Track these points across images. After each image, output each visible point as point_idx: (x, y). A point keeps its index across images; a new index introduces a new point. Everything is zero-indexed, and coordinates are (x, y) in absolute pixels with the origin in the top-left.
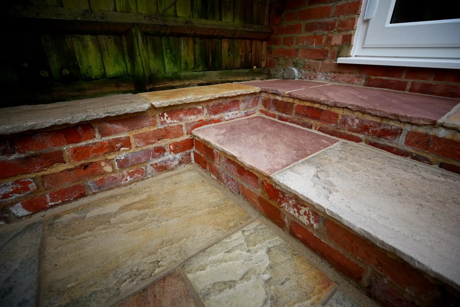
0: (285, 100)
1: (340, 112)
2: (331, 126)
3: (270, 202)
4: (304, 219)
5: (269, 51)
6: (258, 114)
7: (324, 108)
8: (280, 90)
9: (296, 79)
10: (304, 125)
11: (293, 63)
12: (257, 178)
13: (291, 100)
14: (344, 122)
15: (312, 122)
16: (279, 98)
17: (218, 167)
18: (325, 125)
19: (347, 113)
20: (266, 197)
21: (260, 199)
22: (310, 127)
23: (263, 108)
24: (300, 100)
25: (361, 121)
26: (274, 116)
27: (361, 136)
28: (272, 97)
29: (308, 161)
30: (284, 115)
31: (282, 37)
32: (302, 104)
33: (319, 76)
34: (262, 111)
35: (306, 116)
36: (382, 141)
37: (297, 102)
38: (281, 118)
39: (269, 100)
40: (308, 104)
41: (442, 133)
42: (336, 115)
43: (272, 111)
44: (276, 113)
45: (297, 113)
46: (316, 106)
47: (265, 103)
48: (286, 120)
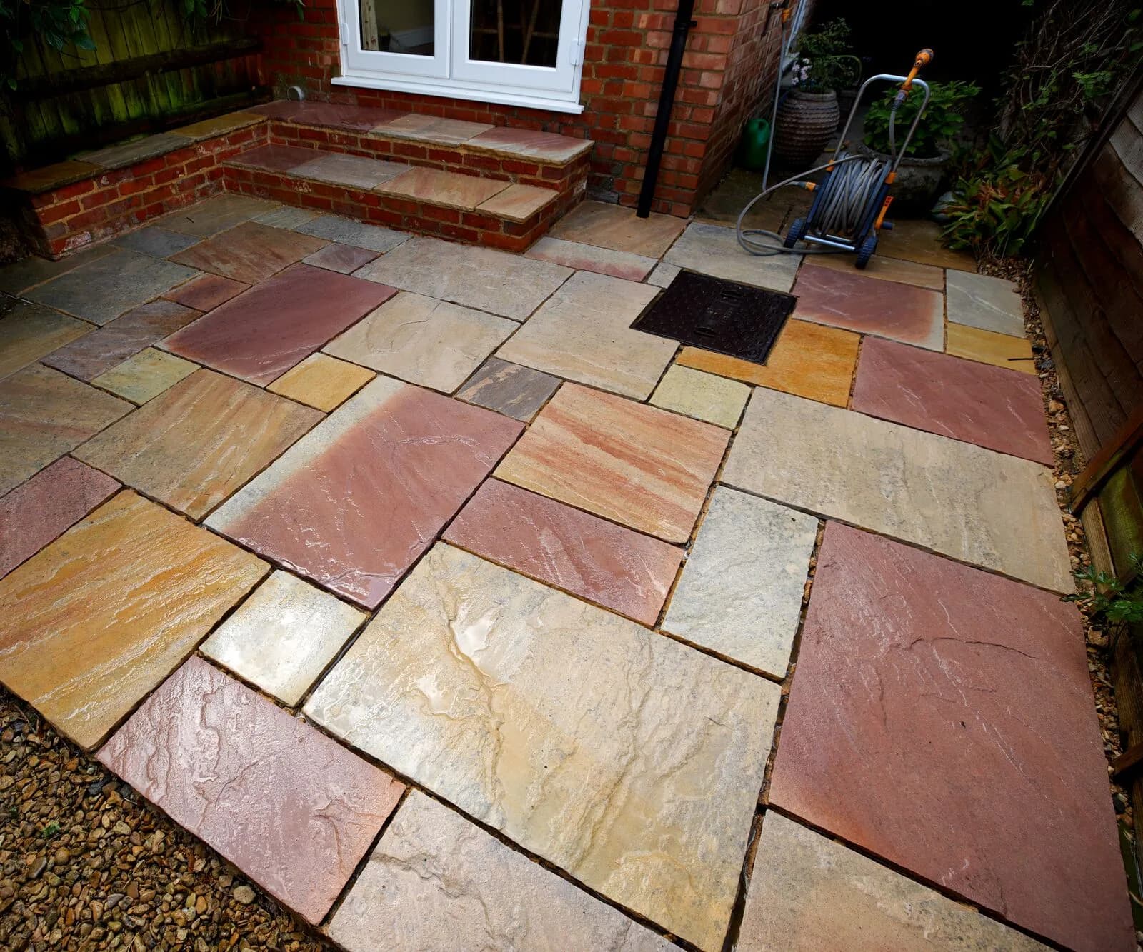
0: (289, 125)
1: (327, 130)
2: (325, 143)
6: (269, 142)
8: (284, 117)
10: (308, 145)
11: (293, 81)
13: (294, 125)
15: (313, 142)
16: (285, 125)
18: (321, 144)
19: (333, 131)
22: (312, 147)
24: (301, 124)
25: (339, 136)
26: (284, 142)
28: (279, 124)
30: (292, 140)
32: (302, 128)
33: (322, 96)
34: (272, 139)
35: (308, 138)
36: (351, 148)
38: (290, 143)
40: (307, 127)
41: (371, 136)
42: (325, 134)
43: (282, 138)
44: (285, 138)
45: (301, 137)
47: (275, 130)
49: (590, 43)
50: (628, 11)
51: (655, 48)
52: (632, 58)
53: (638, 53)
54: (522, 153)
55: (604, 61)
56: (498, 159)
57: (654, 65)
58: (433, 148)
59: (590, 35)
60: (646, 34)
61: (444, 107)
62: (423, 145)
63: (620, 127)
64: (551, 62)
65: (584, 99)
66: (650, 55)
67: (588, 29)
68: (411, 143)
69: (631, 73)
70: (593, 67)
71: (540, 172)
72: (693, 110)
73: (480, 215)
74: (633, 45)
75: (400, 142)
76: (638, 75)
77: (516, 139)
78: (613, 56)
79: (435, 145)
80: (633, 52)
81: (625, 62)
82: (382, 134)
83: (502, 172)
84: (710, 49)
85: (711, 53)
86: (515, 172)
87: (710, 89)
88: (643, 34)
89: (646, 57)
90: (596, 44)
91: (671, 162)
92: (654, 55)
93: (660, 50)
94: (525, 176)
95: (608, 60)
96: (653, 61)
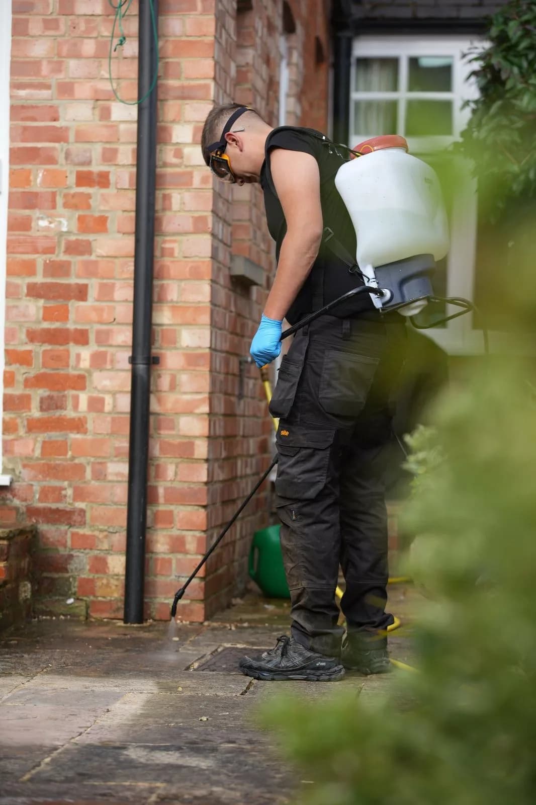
49: (10, 391)
50: (62, 348)
51: (109, 392)
52: (76, 406)
53: (83, 398)
55: (36, 413)
57: (109, 413)
59: (9, 379)
60: (90, 374)
63: (75, 499)
65: (10, 466)
66: (102, 401)
67: (6, 373)
69: (78, 425)
70: (19, 421)
72: (177, 467)
74: (75, 389)
76: (89, 426)
78: (47, 404)
80: (76, 399)
81: (64, 413)
84: (182, 389)
85: (185, 393)
87: (196, 437)
88: (87, 375)
89: (96, 404)
90: (18, 391)
91: (161, 543)
92: (108, 399)
93: (114, 394)
95: (42, 410)
96: (108, 408)
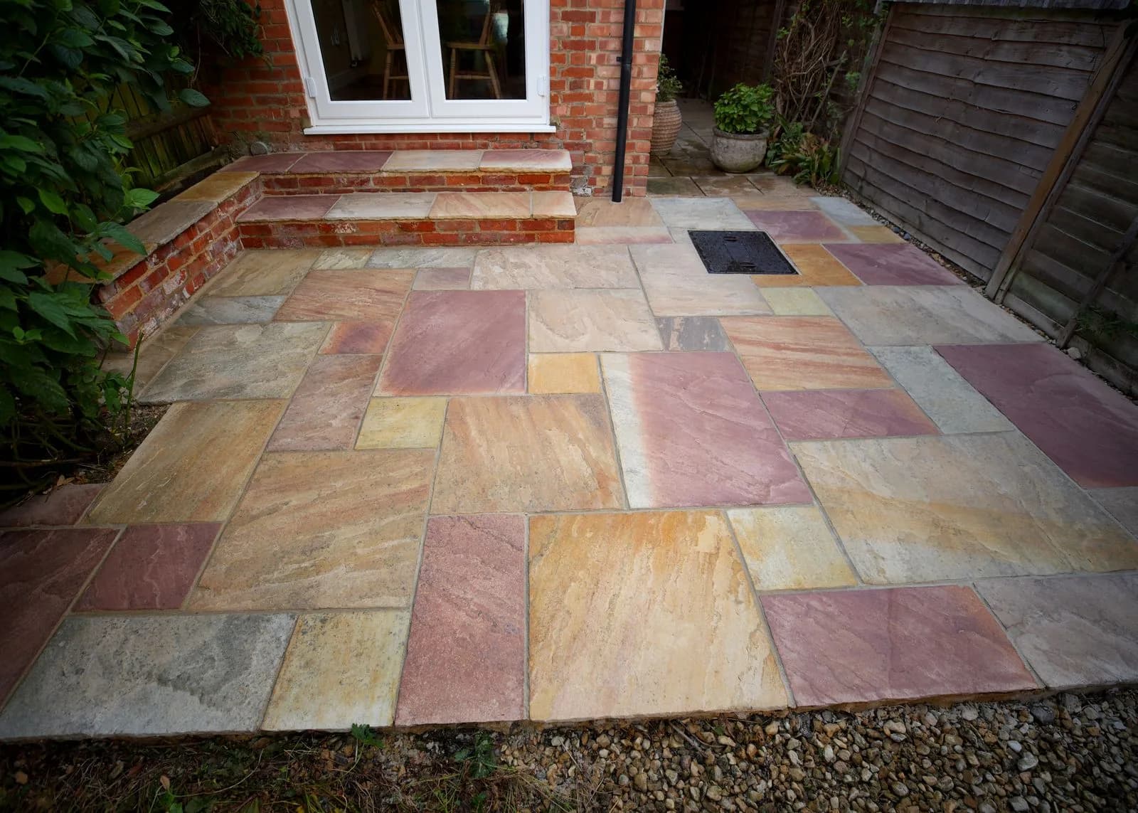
0: (286, 177)
1: (333, 176)
2: (332, 187)
3: (328, 235)
4: (349, 231)
5: (218, 125)
6: (263, 196)
7: (322, 176)
8: (280, 170)
9: (269, 154)
10: (312, 192)
11: (257, 137)
12: (313, 225)
13: (293, 176)
14: (339, 182)
15: (317, 188)
16: (281, 177)
17: (277, 236)
18: (327, 188)
19: (337, 176)
20: (324, 234)
21: (321, 238)
22: (317, 193)
23: (266, 189)
24: (301, 174)
25: (348, 179)
26: (281, 193)
27: (352, 188)
28: (273, 177)
29: (334, 208)
30: (291, 190)
31: (231, 109)
32: (303, 177)
33: (292, 147)
34: (266, 192)
35: (311, 185)
36: (364, 187)
37: (298, 177)
38: (288, 193)
39: (270, 180)
40: (308, 176)
41: (385, 175)
42: (332, 179)
43: (277, 190)
44: (282, 190)
45: (302, 186)
46: (315, 176)
47: (267, 184)
48: (294, 193)
49: (553, 78)
50: (581, 52)
51: (605, 78)
52: (588, 87)
53: (592, 82)
54: (536, 167)
55: (568, 91)
56: (514, 175)
57: (607, 90)
58: (451, 175)
59: (553, 72)
60: (596, 68)
61: (428, 142)
62: (440, 174)
63: (587, 138)
64: (522, 95)
65: (554, 121)
66: (602, 83)
67: (551, 68)
68: (428, 174)
69: (589, 98)
70: (558, 96)
71: (552, 180)
72: (638, 120)
73: (536, 220)
74: (588, 77)
75: (416, 175)
76: (595, 98)
77: (520, 159)
78: (574, 86)
79: (452, 172)
80: (589, 82)
81: (582, 91)
82: (396, 171)
83: (517, 185)
84: (644, 76)
85: (645, 79)
86: (530, 183)
87: (649, 103)
88: (594, 68)
89: (599, 85)
90: (558, 78)
92: (605, 82)
93: (611, 79)
94: (539, 185)
95: (571, 89)
96: (605, 87)
